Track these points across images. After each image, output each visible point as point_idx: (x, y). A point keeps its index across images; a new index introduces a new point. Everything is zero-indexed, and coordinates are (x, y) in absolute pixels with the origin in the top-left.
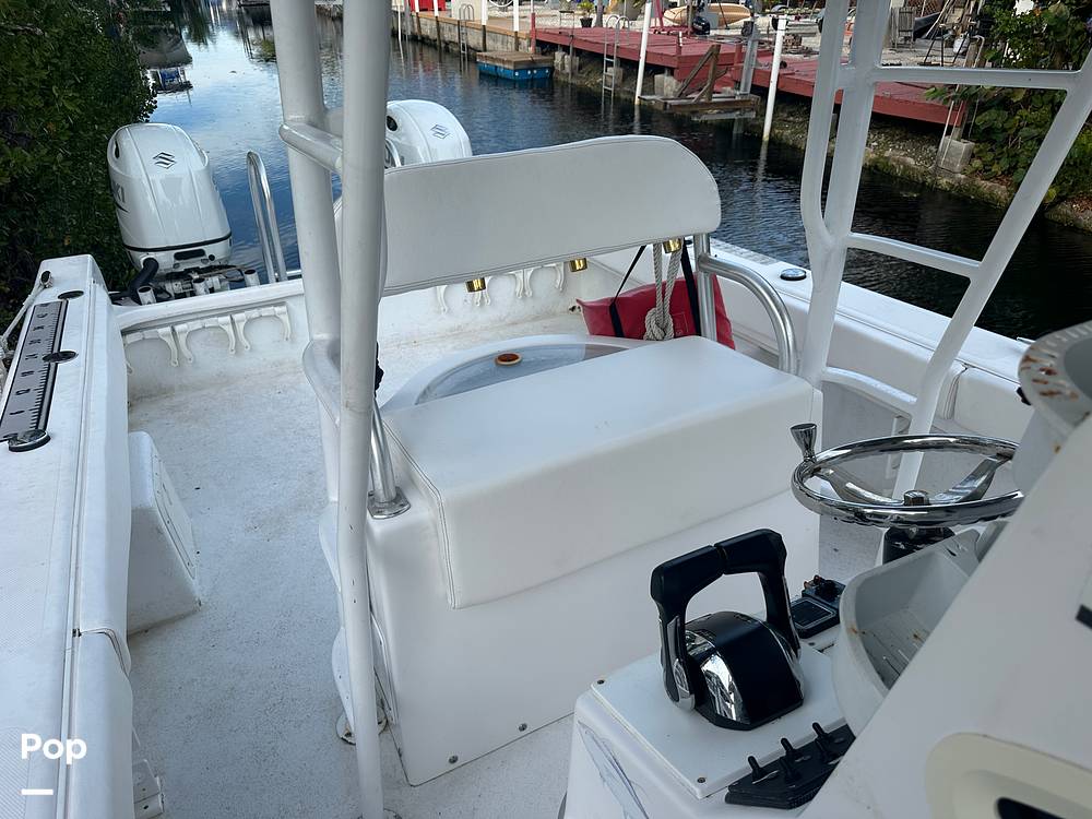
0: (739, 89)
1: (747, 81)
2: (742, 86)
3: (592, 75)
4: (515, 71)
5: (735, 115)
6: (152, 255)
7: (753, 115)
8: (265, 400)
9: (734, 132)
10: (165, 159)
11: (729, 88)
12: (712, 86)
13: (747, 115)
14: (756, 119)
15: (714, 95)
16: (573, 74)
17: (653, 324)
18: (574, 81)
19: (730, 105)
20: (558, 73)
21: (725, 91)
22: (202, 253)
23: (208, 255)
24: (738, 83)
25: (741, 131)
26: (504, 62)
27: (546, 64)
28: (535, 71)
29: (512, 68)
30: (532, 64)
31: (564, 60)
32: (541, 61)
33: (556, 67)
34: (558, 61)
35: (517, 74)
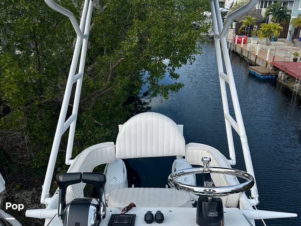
3: (291, 82)
16: (284, 81)
20: (279, 79)
26: (258, 72)
27: (274, 74)
28: (269, 76)
29: (260, 74)
30: (268, 74)
31: (282, 75)
32: (272, 73)
33: (278, 76)
34: (280, 75)
35: (262, 77)
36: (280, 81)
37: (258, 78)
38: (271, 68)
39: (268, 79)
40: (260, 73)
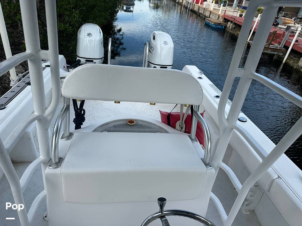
0: (280, 45)
1: (283, 43)
2: (281, 45)
3: (237, 31)
4: (214, 25)
5: (275, 53)
6: (80, 59)
7: (282, 54)
8: (91, 105)
9: (274, 58)
10: (89, 34)
11: (277, 44)
12: (271, 42)
13: (280, 54)
14: (283, 55)
15: (271, 45)
16: (231, 30)
17: (178, 125)
18: (232, 32)
19: (275, 50)
20: (227, 28)
21: (275, 45)
22: (93, 61)
23: (94, 62)
24: (280, 43)
25: (276, 58)
26: (212, 22)
27: (224, 25)
28: (220, 26)
29: (213, 24)
30: (219, 24)
31: (230, 25)
32: (222, 24)
33: (227, 26)
34: (228, 25)
35: (214, 26)
36: (228, 30)
37: (211, 27)
38: (222, 20)
39: (218, 28)
40: (213, 22)
